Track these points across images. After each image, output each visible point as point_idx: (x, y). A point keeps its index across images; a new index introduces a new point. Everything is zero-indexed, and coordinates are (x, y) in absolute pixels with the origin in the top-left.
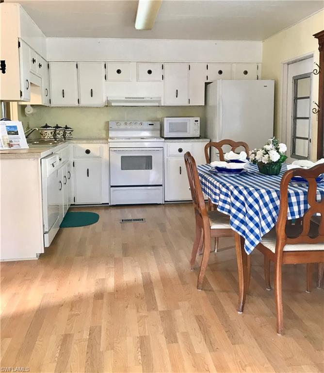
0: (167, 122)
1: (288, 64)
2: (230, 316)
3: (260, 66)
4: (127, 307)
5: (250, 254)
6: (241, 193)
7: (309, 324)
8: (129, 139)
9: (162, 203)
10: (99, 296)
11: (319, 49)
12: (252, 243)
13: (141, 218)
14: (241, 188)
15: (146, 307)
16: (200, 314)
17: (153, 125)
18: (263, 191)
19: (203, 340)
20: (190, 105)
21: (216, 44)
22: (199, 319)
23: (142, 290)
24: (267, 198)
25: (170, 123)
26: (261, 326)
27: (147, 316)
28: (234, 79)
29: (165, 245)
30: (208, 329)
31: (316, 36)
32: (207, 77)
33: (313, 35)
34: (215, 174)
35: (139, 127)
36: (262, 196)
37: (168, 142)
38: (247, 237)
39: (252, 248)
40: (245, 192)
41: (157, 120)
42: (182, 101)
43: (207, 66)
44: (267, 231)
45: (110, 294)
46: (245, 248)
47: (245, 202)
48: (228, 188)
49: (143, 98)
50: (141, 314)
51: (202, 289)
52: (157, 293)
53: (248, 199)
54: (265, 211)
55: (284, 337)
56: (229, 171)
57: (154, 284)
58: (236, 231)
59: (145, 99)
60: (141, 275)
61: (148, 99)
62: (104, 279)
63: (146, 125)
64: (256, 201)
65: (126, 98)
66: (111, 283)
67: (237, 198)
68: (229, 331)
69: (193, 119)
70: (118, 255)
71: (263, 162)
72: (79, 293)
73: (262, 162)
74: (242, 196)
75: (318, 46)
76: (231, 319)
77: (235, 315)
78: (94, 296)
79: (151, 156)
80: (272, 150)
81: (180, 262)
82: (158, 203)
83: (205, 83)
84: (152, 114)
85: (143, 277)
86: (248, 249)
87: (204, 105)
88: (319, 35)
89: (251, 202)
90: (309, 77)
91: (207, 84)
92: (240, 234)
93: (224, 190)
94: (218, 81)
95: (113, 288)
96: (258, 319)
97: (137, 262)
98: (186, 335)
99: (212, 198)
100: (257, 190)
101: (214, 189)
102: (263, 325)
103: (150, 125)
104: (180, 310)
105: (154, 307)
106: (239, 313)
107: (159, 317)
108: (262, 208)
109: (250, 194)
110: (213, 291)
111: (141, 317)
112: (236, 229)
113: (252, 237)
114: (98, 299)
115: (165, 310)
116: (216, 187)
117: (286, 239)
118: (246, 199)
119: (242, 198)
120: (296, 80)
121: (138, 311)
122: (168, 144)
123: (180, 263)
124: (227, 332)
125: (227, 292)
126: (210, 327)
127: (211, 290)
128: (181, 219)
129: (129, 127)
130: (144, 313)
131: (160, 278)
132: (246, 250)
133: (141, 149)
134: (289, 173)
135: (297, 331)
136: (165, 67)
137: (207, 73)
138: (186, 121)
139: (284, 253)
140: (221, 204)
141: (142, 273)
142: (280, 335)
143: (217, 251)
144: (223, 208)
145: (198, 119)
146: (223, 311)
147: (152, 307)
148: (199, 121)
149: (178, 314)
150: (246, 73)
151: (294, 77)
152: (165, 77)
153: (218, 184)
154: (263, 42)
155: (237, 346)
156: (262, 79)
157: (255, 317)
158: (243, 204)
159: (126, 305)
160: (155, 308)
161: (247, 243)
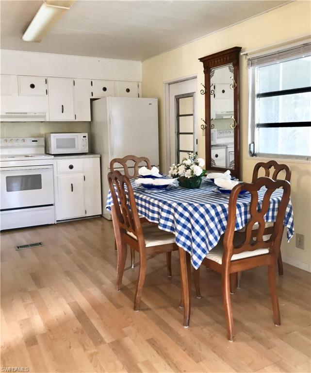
0: (54, 139)
1: (169, 84)
2: (180, 333)
3: (140, 84)
4: (70, 347)
5: (199, 268)
6: (185, 209)
7: (248, 324)
8: (14, 157)
9: (53, 223)
10: (31, 341)
11: (204, 72)
12: (200, 257)
13: (38, 242)
14: (185, 204)
15: (91, 342)
16: (150, 338)
17: (36, 141)
18: (208, 206)
19: (166, 364)
20: (77, 120)
21: (99, 61)
22: (152, 342)
23: (78, 324)
24: (213, 212)
25: (57, 139)
26: (212, 337)
27: (97, 353)
28: (117, 97)
29: (78, 268)
30: (166, 351)
31: (201, 60)
32: (92, 93)
33: (199, 59)
34: (143, 192)
35: (22, 144)
36: (207, 211)
37: (57, 159)
38: (195, 252)
39: (200, 262)
40: (190, 209)
41: (40, 136)
42: (68, 117)
43: (92, 82)
44: (215, 244)
45: (43, 335)
46: (192, 263)
47: (190, 218)
48: (170, 205)
49: (26, 113)
50: (89, 352)
51: (139, 310)
52: (96, 323)
53: (194, 215)
54: (212, 225)
55: (235, 343)
56: (158, 187)
57: (87, 314)
58: (183, 247)
59: (28, 115)
60: (68, 307)
61: (32, 114)
62: (28, 319)
63: (29, 141)
64: (202, 216)
65: (6, 113)
66: (38, 323)
67: (181, 215)
68: (186, 349)
69: (81, 135)
70: (32, 287)
71: (186, 176)
72: (4, 343)
73: (184, 177)
74: (186, 212)
75: (203, 69)
76: (182, 336)
77: (184, 331)
78: (26, 342)
79: (40, 175)
80: (192, 165)
81: (103, 284)
82: (50, 223)
83: (91, 99)
84: (34, 130)
85: (72, 308)
86: (196, 263)
87: (90, 120)
88: (205, 59)
89: (197, 218)
90: (192, 96)
91: (92, 100)
92: (186, 249)
93: (166, 207)
94: (107, 98)
95: (44, 327)
96: (205, 330)
97: (57, 293)
98: (147, 364)
99: (149, 217)
100: (202, 205)
101: (151, 207)
102: (212, 335)
103: (33, 141)
104: (128, 337)
105: (99, 340)
106: (186, 327)
107: (111, 350)
108: (208, 222)
109: (196, 209)
110: (150, 309)
111: (92, 355)
112: (183, 245)
113: (199, 252)
114: (32, 345)
115: (114, 340)
116: (153, 205)
117: (233, 250)
118: (191, 215)
119: (187, 214)
120: (178, 99)
121: (85, 349)
122: (57, 160)
123: (103, 286)
124: (184, 350)
125: (164, 307)
126: (166, 349)
127: (148, 309)
128: (82, 238)
129: (9, 144)
130: (93, 350)
131: (90, 307)
132: (193, 265)
133: (28, 168)
134: (238, 188)
135: (243, 334)
136: (49, 81)
137: (92, 89)
138: (73, 137)
139: (232, 262)
140: (162, 221)
141: (68, 304)
142: (232, 341)
143: (134, 267)
144: (165, 226)
145: (86, 135)
146: (171, 329)
147: (97, 340)
148: (87, 137)
149: (128, 341)
150: (128, 90)
151: (176, 96)
152: (49, 92)
153: (156, 202)
154: (142, 62)
155: (201, 363)
156: (142, 97)
157: (202, 329)
158: (188, 220)
159: (69, 345)
160: (102, 341)
161: (195, 257)
